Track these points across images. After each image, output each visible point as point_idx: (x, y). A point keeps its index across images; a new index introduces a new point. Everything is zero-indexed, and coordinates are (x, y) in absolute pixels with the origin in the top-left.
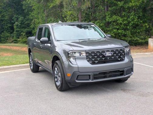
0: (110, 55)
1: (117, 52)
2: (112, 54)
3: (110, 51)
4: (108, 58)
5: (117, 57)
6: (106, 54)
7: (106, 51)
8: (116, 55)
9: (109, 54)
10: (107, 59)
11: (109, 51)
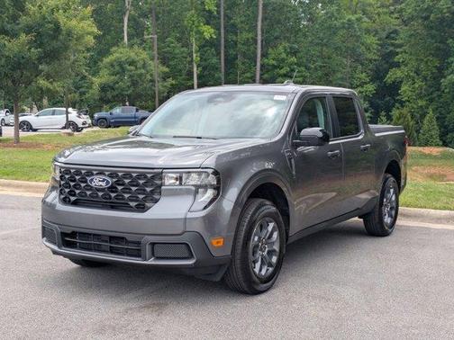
0: (104, 184)
1: (127, 181)
2: (108, 182)
3: (107, 173)
4: (100, 194)
5: (126, 196)
6: (92, 180)
7: (95, 172)
8: (124, 191)
9: (101, 183)
10: (97, 196)
11: (104, 174)
